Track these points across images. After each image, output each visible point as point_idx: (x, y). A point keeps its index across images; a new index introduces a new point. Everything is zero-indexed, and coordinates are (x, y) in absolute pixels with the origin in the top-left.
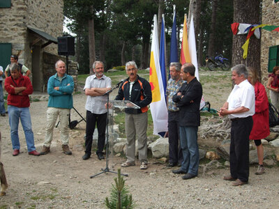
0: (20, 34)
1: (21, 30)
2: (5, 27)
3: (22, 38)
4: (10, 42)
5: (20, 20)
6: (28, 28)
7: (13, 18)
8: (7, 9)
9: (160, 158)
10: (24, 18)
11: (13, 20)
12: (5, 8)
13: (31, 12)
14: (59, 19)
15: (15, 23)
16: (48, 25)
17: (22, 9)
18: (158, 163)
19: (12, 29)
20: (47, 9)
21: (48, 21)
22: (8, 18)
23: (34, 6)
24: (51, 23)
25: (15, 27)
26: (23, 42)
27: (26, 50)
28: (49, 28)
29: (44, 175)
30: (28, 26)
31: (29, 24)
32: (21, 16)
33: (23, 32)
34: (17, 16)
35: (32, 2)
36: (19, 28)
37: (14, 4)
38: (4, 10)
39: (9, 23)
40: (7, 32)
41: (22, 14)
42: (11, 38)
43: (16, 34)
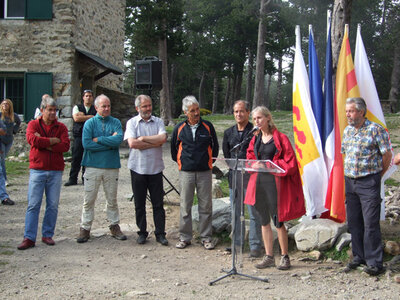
0: (64, 60)
1: (67, 53)
2: (44, 49)
3: (68, 64)
4: (50, 71)
5: (65, 39)
6: (77, 50)
7: (55, 35)
8: (47, 23)
9: (308, 251)
10: (72, 35)
11: (55, 38)
12: (44, 20)
13: (81, 26)
14: (119, 38)
15: (59, 42)
16: (103, 47)
17: (68, 21)
18: (308, 260)
19: (54, 52)
20: (103, 23)
21: (105, 41)
22: (48, 35)
23: (86, 17)
24: (109, 44)
25: (59, 49)
26: (70, 71)
27: (73, 83)
28: (106, 50)
29: (132, 279)
30: (78, 47)
31: (78, 45)
32: (67, 33)
33: (69, 56)
34: (61, 33)
35: (83, 12)
36: (64, 51)
37: (56, 15)
38: (42, 23)
39: (50, 43)
40: (45, 57)
41: (68, 29)
42: (51, 65)
43: (60, 59)
